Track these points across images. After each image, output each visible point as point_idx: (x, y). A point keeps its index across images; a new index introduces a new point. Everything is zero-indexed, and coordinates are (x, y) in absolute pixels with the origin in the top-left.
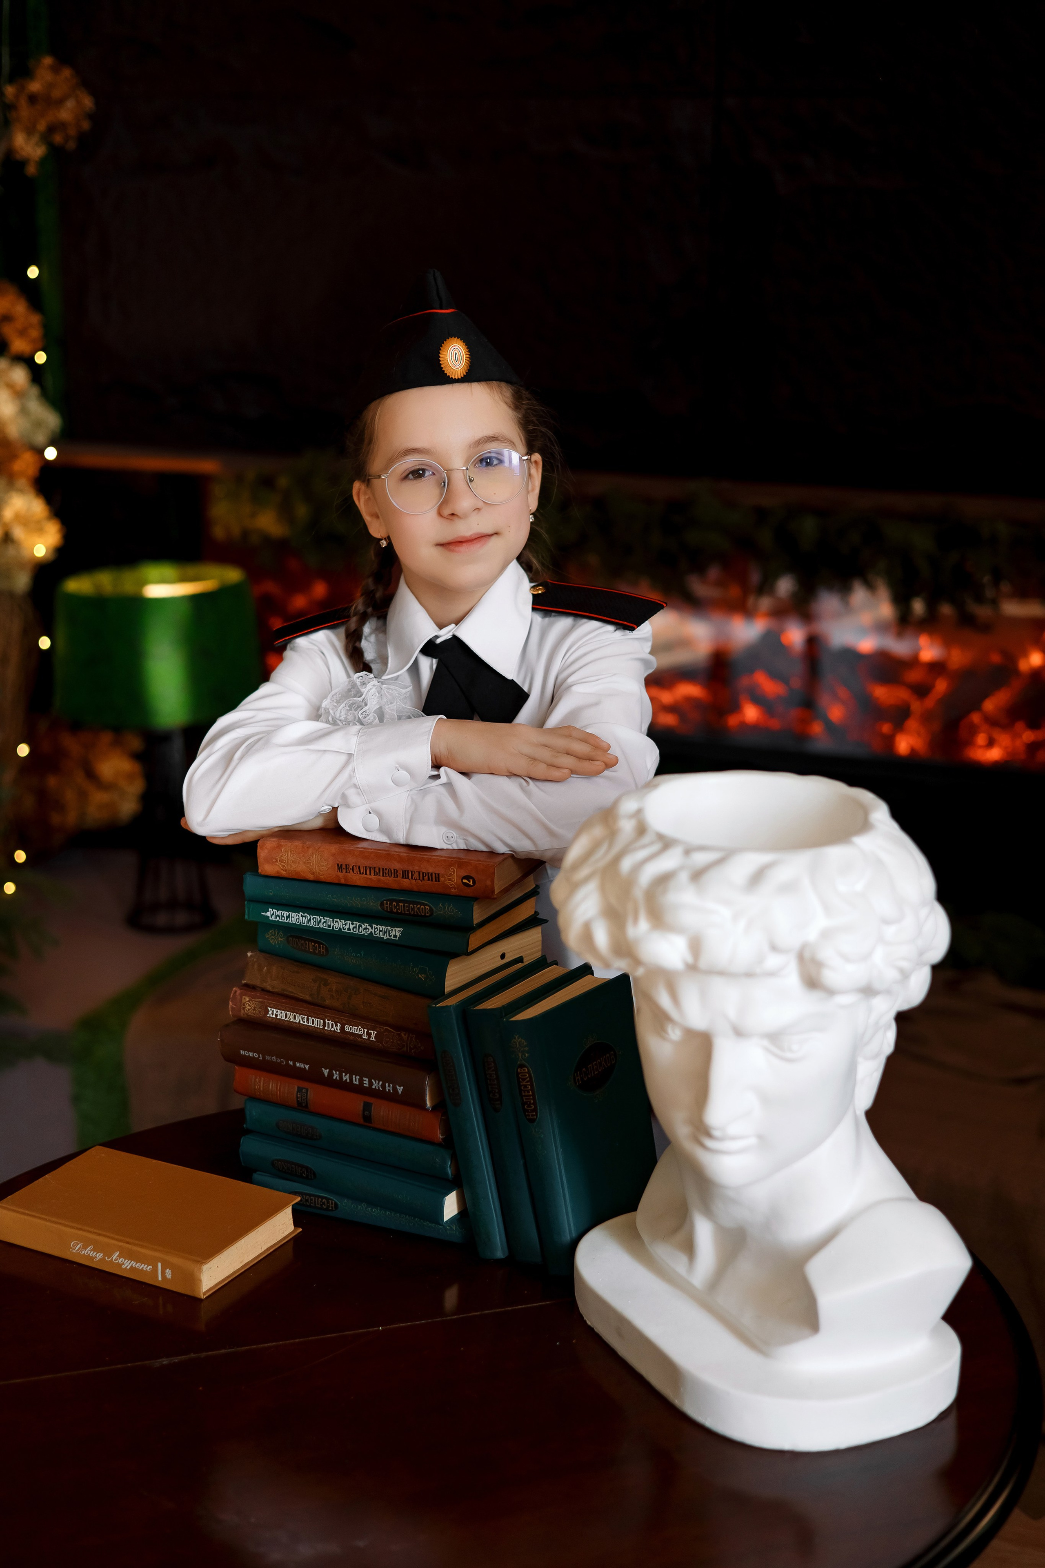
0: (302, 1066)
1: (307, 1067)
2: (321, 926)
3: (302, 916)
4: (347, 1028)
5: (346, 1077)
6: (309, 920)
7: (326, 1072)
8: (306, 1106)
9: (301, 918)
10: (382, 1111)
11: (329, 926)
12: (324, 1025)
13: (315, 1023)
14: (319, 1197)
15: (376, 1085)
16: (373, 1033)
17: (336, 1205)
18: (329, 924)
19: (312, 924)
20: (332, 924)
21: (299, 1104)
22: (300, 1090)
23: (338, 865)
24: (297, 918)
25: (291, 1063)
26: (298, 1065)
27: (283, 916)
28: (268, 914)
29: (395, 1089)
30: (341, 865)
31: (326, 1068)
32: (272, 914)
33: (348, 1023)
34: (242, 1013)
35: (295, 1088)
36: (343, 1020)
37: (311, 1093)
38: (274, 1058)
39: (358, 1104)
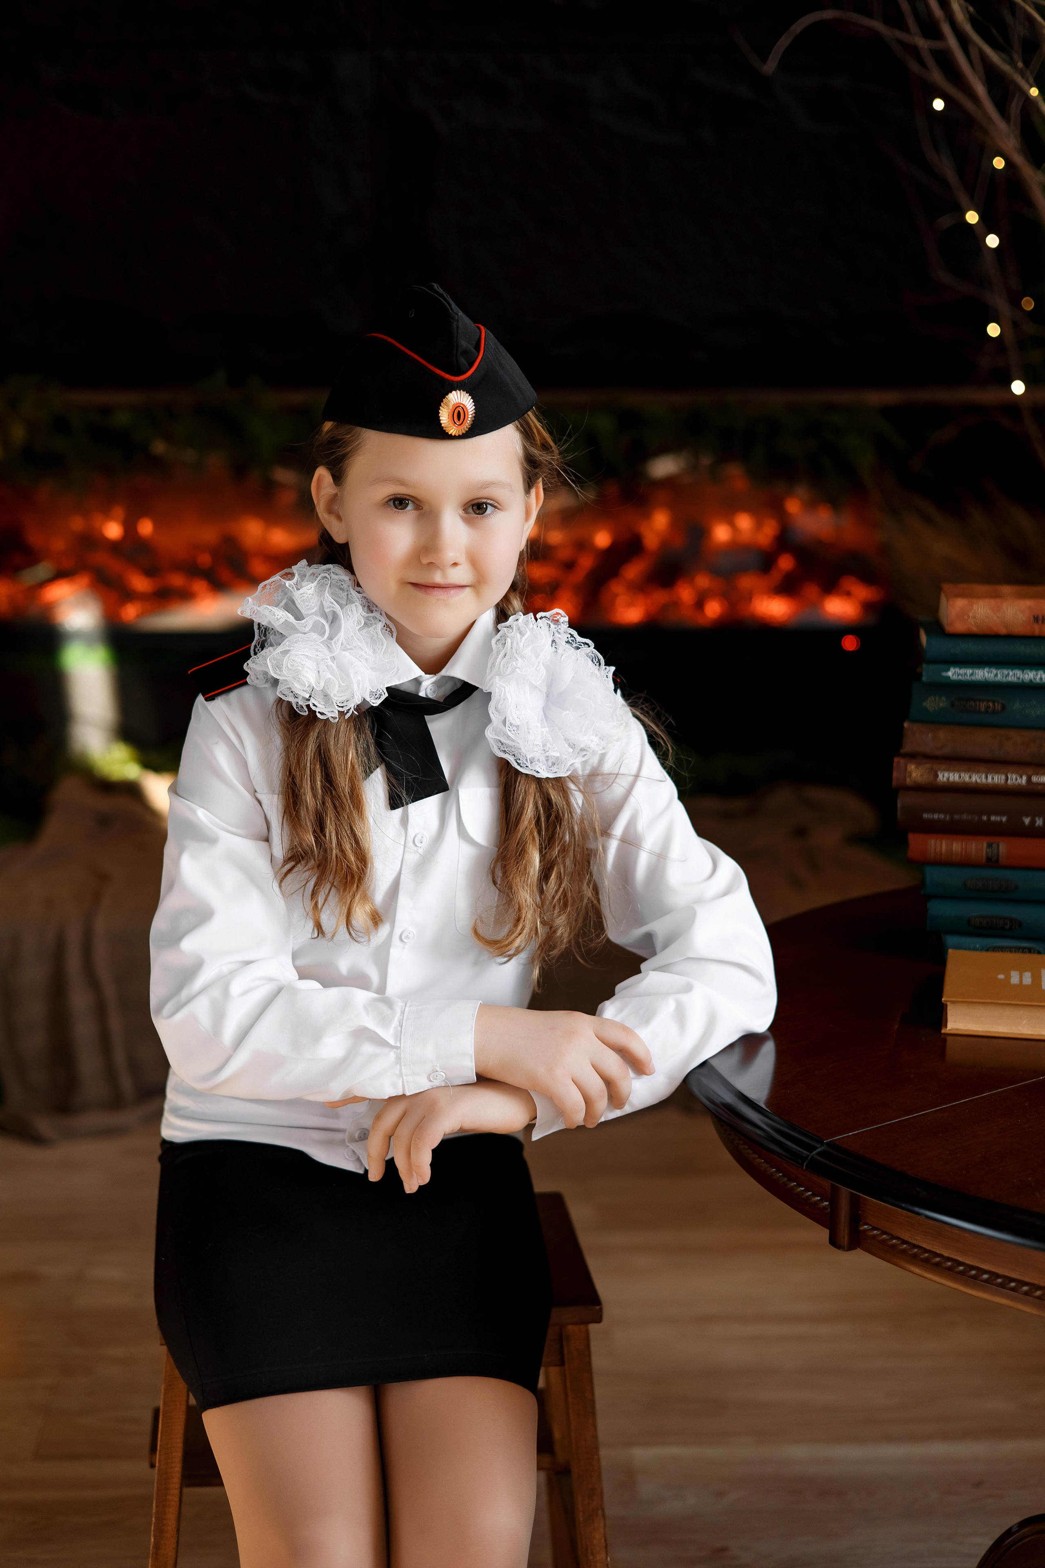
0: (998, 818)
1: (1004, 819)
2: (1010, 679)
3: (988, 673)
4: (1034, 779)
6: (996, 675)
7: (1027, 821)
8: (997, 861)
9: (986, 674)
11: (1019, 678)
12: (1007, 779)
13: (994, 779)
18: (1018, 675)
19: (999, 678)
20: (1021, 676)
21: (989, 859)
22: (990, 845)
23: (1034, 617)
24: (982, 674)
25: (985, 818)
26: (993, 818)
27: (966, 674)
28: (950, 674)
30: (1038, 617)
31: (1027, 816)
32: (953, 673)
33: (1037, 774)
34: (908, 781)
35: (985, 845)
36: (1030, 772)
37: (1003, 847)
38: (965, 816)
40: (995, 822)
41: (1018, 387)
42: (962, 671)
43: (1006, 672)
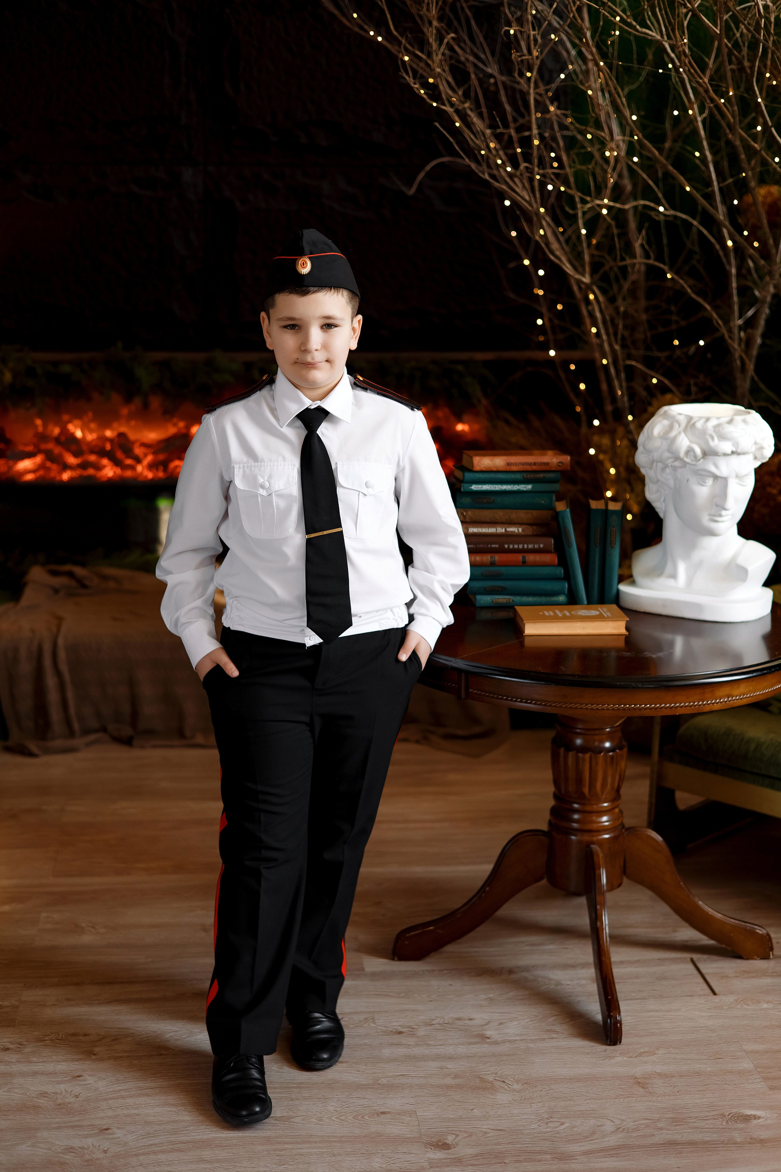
0: (495, 546)
2: (496, 489)
3: (487, 486)
4: (508, 529)
5: (516, 546)
6: (491, 487)
7: (506, 546)
8: (495, 563)
10: (531, 558)
11: (500, 488)
12: (497, 530)
13: (491, 530)
14: (505, 598)
15: (530, 546)
16: (520, 530)
17: (513, 600)
21: (491, 563)
22: (491, 557)
25: (489, 546)
26: (493, 546)
28: (472, 488)
29: (539, 547)
30: (508, 464)
31: (506, 544)
32: (474, 487)
33: (508, 527)
35: (489, 557)
36: (505, 526)
37: (497, 557)
38: (481, 546)
39: (520, 557)
40: (494, 548)
41: (552, 353)
42: (477, 486)
43: (495, 486)
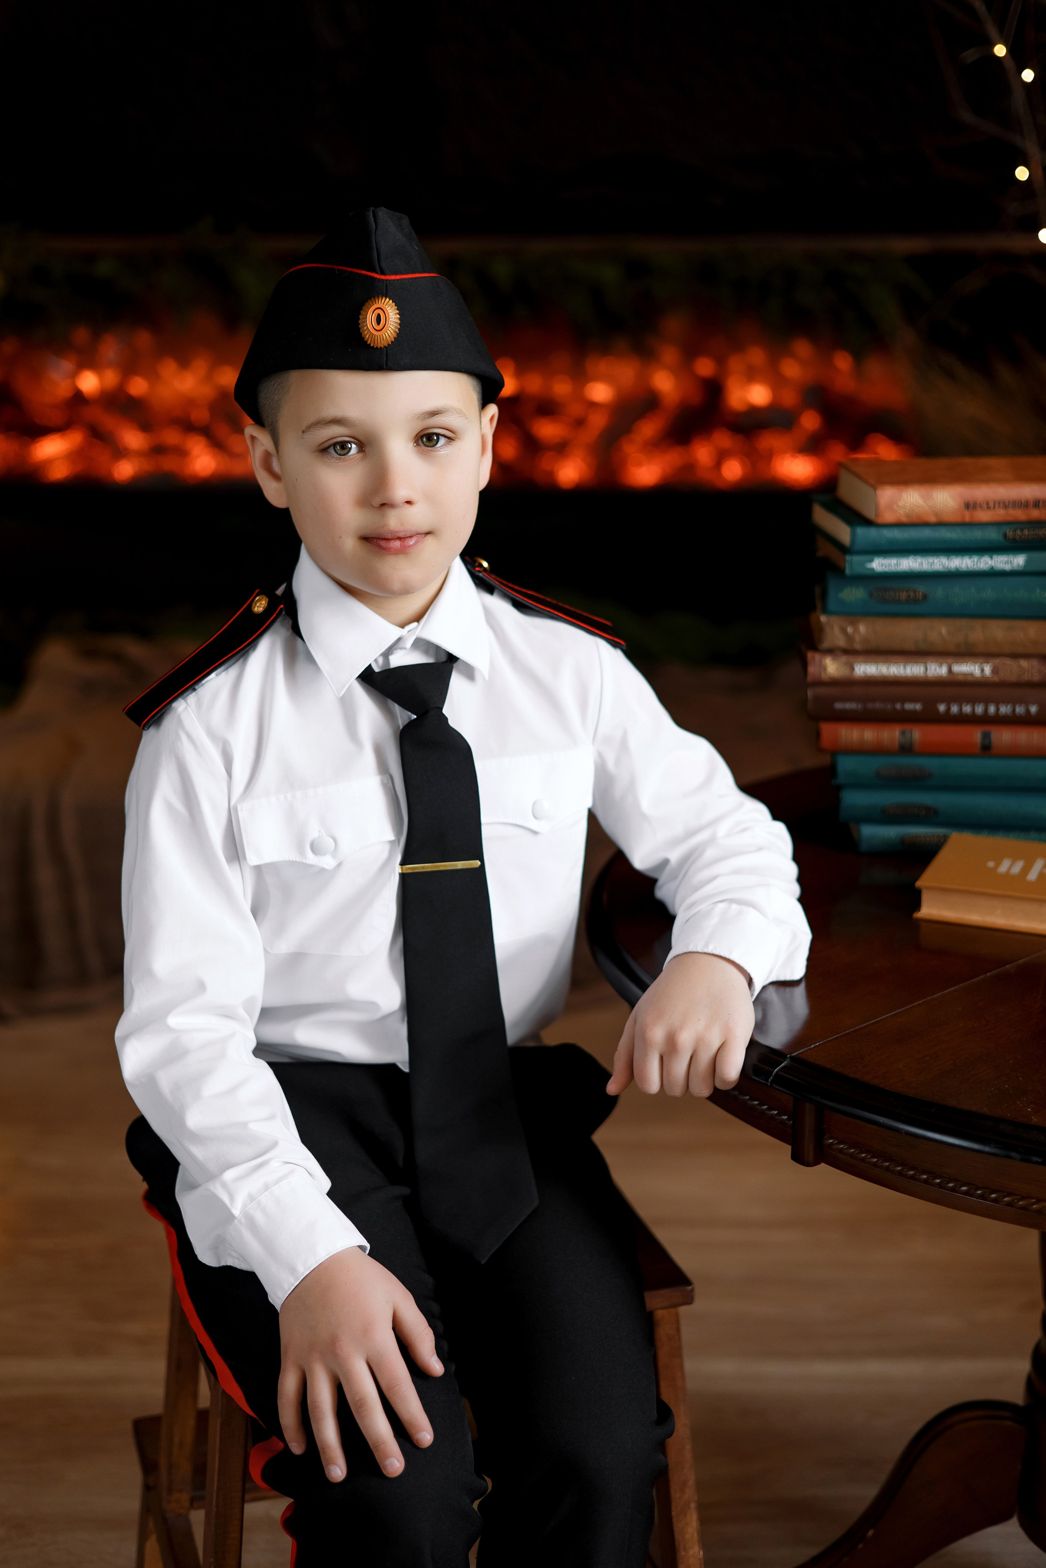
0: (912, 704)
1: (918, 704)
2: (934, 567)
3: (913, 562)
4: (955, 669)
5: (967, 709)
6: (921, 564)
7: (942, 708)
8: (910, 747)
9: (910, 565)
10: (1004, 736)
11: (943, 566)
12: (926, 670)
13: (913, 670)
15: (1004, 709)
16: (988, 670)
19: (924, 566)
20: (947, 567)
21: (901, 746)
22: (902, 733)
23: (964, 504)
24: (906, 564)
25: (898, 706)
26: (906, 704)
27: (889, 564)
28: (874, 565)
29: (1028, 711)
30: (968, 503)
31: (942, 702)
32: (877, 564)
33: (957, 664)
34: (824, 677)
35: (898, 732)
36: (950, 661)
37: (917, 734)
38: (878, 702)
39: (976, 735)
40: (910, 711)
42: (887, 561)
43: (931, 560)
